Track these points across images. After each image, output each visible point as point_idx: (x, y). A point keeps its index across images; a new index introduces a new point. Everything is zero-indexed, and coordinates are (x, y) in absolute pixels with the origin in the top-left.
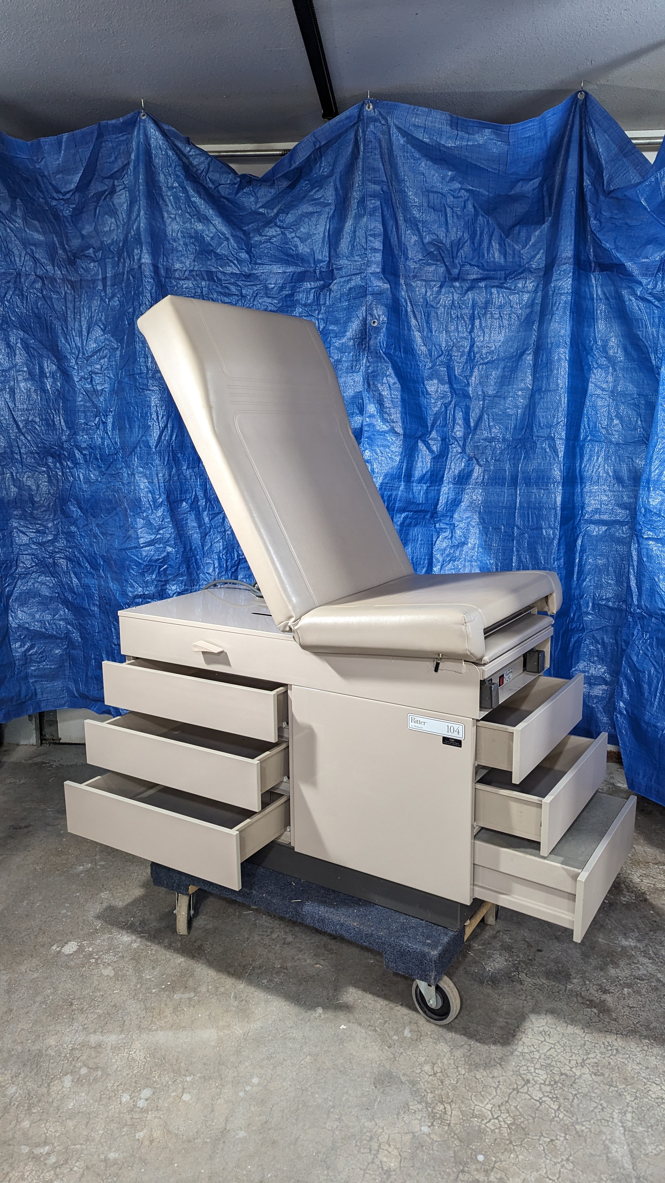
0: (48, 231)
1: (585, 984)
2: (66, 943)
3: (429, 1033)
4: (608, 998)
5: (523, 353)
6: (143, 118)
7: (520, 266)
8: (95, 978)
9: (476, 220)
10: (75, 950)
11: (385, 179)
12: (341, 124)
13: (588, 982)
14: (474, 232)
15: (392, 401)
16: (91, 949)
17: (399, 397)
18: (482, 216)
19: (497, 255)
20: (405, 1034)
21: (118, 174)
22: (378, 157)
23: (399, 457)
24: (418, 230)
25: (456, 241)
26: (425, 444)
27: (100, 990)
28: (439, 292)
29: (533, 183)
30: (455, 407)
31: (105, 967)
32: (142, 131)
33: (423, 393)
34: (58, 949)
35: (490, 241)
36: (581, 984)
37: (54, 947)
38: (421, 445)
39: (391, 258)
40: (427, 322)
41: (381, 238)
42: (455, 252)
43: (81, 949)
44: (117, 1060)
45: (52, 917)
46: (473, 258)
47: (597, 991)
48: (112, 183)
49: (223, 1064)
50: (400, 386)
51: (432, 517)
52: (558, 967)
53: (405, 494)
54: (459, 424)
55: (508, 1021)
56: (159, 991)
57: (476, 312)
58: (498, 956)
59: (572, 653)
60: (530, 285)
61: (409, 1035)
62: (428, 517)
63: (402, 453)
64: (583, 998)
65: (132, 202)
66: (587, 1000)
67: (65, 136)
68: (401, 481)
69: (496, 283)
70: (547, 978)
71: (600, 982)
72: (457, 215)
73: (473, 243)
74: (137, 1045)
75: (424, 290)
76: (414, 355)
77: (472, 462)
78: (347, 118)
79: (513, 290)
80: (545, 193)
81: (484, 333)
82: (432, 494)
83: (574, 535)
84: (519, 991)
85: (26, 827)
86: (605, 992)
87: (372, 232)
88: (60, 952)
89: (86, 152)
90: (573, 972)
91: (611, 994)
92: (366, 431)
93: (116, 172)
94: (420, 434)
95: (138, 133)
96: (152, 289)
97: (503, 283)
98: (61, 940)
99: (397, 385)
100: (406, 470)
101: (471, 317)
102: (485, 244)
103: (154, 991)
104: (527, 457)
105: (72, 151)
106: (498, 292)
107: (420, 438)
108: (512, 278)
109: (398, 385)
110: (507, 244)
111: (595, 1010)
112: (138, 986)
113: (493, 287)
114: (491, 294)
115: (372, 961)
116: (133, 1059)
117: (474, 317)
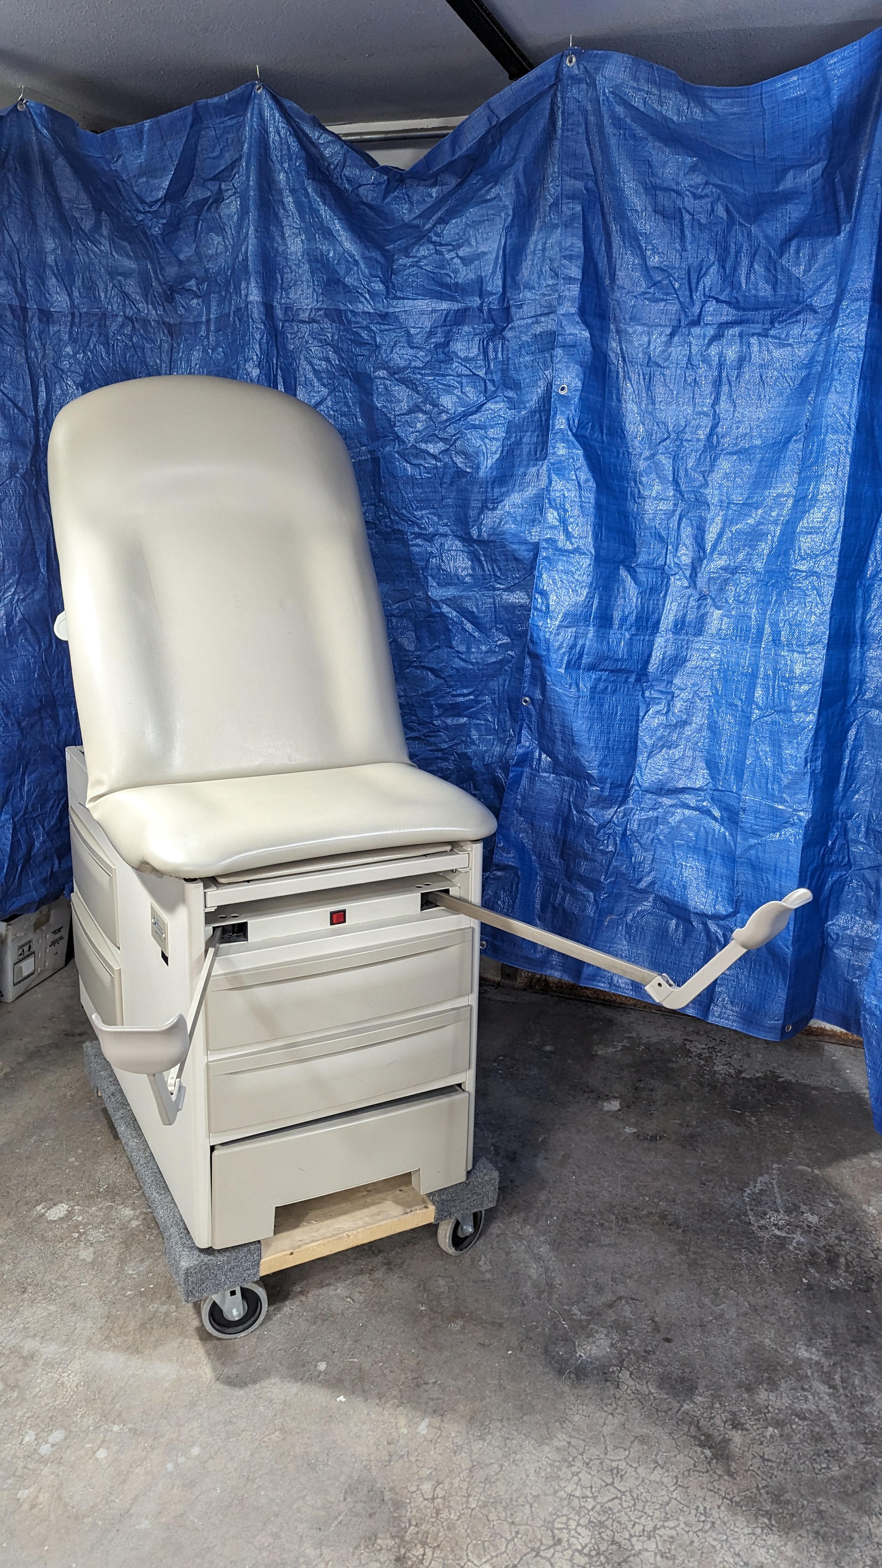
0: (140, 255)
1: (712, 1407)
2: (55, 1205)
3: (453, 1435)
4: (737, 1437)
5: (788, 441)
6: (259, 91)
7: (797, 302)
8: (68, 1259)
9: (729, 231)
10: (61, 1215)
11: (591, 171)
12: (529, 88)
13: (718, 1405)
14: (726, 250)
15: (581, 507)
16: (80, 1219)
17: (593, 501)
18: (741, 224)
19: (761, 284)
20: (420, 1428)
21: (225, 173)
22: (582, 138)
23: (587, 590)
24: (640, 247)
25: (695, 264)
26: (629, 572)
27: (65, 1279)
28: (669, 343)
29: (813, 173)
30: (680, 519)
31: (86, 1247)
32: (256, 112)
33: (633, 495)
34: (43, 1211)
35: (751, 266)
36: (706, 1405)
37: (39, 1208)
38: (623, 573)
39: (596, 292)
40: (648, 389)
41: (580, 262)
42: (694, 281)
43: (70, 1214)
44: (43, 1381)
45: (54, 1165)
46: (722, 291)
47: (725, 1423)
48: (217, 187)
49: (166, 1418)
50: (594, 485)
51: (638, 680)
52: (684, 1372)
53: (595, 645)
54: (685, 545)
55: (573, 1441)
56: (135, 1295)
57: (724, 374)
58: (603, 1336)
59: (828, 898)
60: (812, 334)
61: (424, 1432)
62: (632, 679)
63: (591, 584)
64: (699, 1429)
65: (244, 212)
66: (704, 1434)
67: (147, 124)
68: (589, 625)
69: (758, 328)
70: (660, 1386)
71: (735, 1409)
72: (700, 224)
73: (724, 268)
74: (76, 1365)
75: (646, 339)
76: (623, 437)
77: (705, 603)
78: (538, 78)
79: (784, 340)
80: (839, 187)
81: (735, 407)
82: (638, 647)
83: (843, 724)
84: (609, 1398)
85: (80, 1035)
86: (736, 1425)
87: (567, 253)
88: (43, 1215)
89: (176, 146)
90: (702, 1383)
91: (745, 1432)
92: (544, 548)
93: (223, 170)
94: (621, 556)
95: (252, 114)
96: (262, 338)
97: (768, 330)
98: (51, 1200)
99: (590, 484)
100: (597, 609)
101: (716, 381)
102: (743, 272)
103: (129, 1293)
104: (779, 602)
105: (157, 145)
106: (760, 343)
107: (622, 562)
108: (782, 322)
109: (592, 484)
110: (779, 268)
111: (708, 1452)
112: (113, 1283)
113: (753, 335)
114: (749, 345)
115: (423, 1308)
116: (63, 1383)
117: (720, 381)
